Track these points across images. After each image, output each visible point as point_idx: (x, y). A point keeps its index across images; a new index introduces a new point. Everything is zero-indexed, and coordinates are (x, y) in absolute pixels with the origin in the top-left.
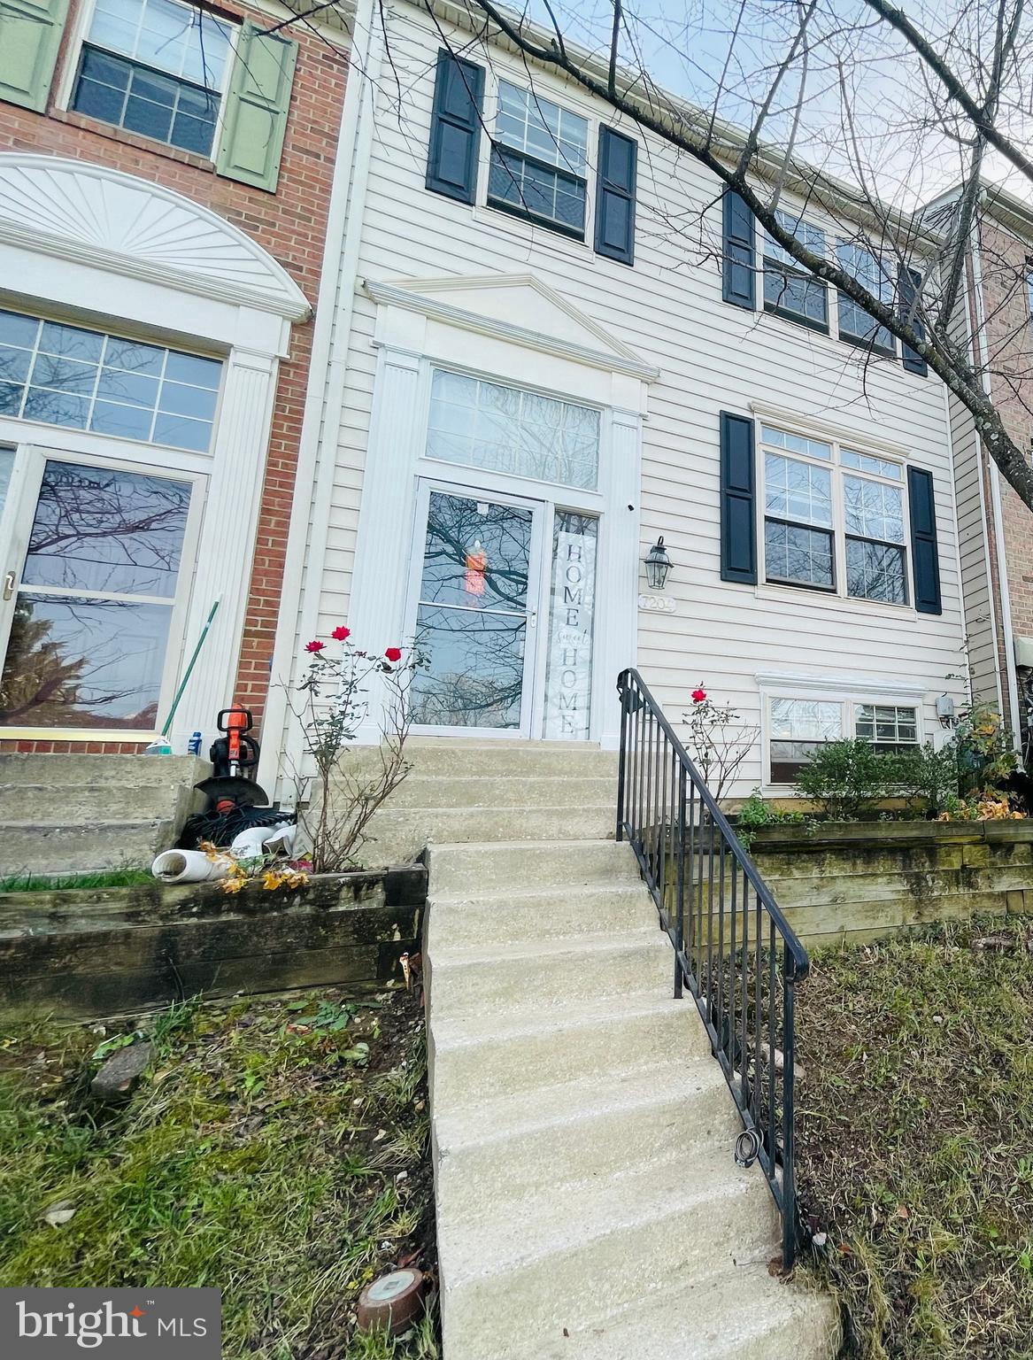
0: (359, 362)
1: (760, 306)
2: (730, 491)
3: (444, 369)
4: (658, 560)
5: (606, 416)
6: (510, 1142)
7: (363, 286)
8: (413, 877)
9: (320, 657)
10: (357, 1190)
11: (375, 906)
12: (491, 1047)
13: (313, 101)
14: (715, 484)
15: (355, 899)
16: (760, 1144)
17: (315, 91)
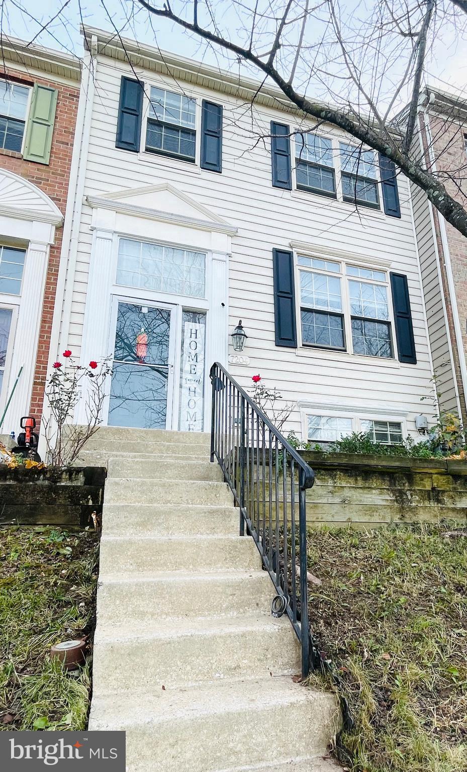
0: (84, 238)
1: (294, 186)
2: (279, 294)
3: (126, 238)
4: (239, 334)
5: (209, 256)
6: (137, 585)
7: (86, 200)
8: (99, 470)
9: (59, 370)
10: (58, 607)
11: (79, 485)
12: (130, 543)
13: (65, 118)
14: (271, 290)
15: (70, 480)
16: (287, 604)
17: (66, 113)
